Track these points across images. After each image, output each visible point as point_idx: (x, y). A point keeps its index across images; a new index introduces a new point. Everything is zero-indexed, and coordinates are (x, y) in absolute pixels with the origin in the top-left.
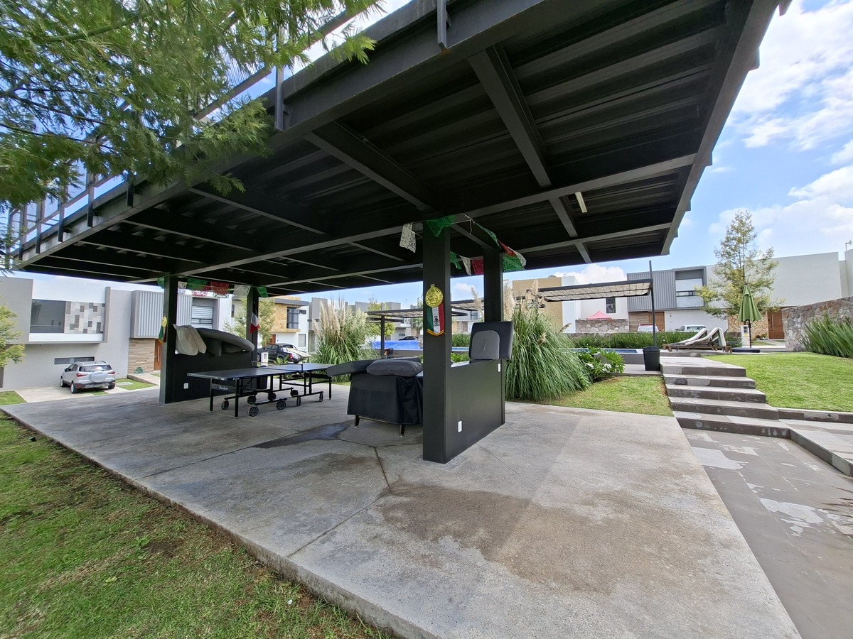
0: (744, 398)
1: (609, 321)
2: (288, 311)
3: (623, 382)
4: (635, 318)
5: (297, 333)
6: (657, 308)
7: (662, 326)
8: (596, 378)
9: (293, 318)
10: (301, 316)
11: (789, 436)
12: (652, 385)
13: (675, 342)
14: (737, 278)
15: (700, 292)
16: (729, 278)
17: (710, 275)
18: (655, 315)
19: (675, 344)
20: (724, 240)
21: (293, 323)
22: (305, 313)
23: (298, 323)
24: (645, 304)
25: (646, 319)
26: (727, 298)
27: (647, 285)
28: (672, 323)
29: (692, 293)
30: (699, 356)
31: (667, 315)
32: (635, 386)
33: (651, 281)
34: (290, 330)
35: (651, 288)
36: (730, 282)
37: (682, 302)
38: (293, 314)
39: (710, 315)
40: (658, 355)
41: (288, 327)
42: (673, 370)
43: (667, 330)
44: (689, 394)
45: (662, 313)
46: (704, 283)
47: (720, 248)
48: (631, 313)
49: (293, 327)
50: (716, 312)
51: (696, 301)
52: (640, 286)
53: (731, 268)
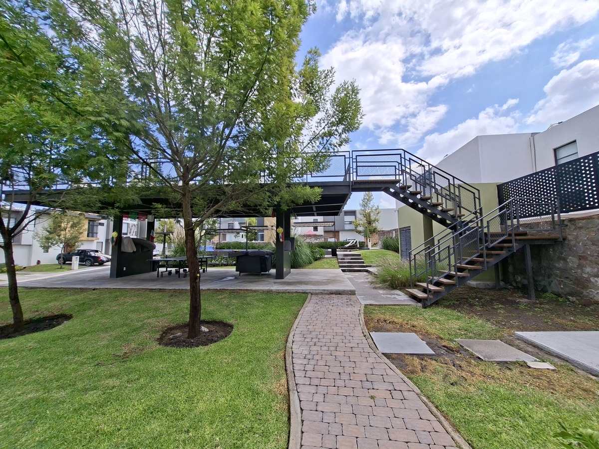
0: (359, 263)
1: (315, 236)
2: (89, 223)
3: (325, 260)
4: (326, 234)
5: (96, 241)
6: (336, 229)
7: (338, 239)
8: (316, 259)
9: (93, 229)
10: (100, 227)
11: (367, 271)
12: (334, 261)
13: (342, 245)
14: (367, 216)
15: (353, 222)
16: (365, 217)
17: (358, 214)
18: (336, 233)
19: (342, 247)
20: (363, 199)
21: (93, 233)
22: (103, 225)
23: (97, 233)
24: (332, 229)
25: (331, 235)
26: (363, 225)
27: (333, 223)
28: (343, 237)
29: (351, 223)
30: (350, 251)
31: (340, 233)
32: (329, 261)
33: (334, 222)
34: (90, 238)
35: (334, 224)
36: (365, 218)
37: (347, 227)
38: (93, 226)
39: (357, 234)
40: (336, 251)
41: (88, 236)
42: (341, 255)
43: (340, 241)
44: (345, 263)
45: (338, 232)
46: (356, 218)
47: (361, 202)
48: (325, 232)
49: (93, 237)
50: (359, 232)
51: (352, 227)
52: (331, 223)
53: (365, 212)
